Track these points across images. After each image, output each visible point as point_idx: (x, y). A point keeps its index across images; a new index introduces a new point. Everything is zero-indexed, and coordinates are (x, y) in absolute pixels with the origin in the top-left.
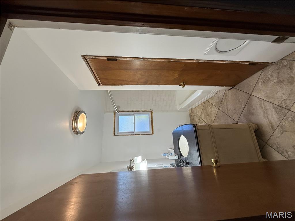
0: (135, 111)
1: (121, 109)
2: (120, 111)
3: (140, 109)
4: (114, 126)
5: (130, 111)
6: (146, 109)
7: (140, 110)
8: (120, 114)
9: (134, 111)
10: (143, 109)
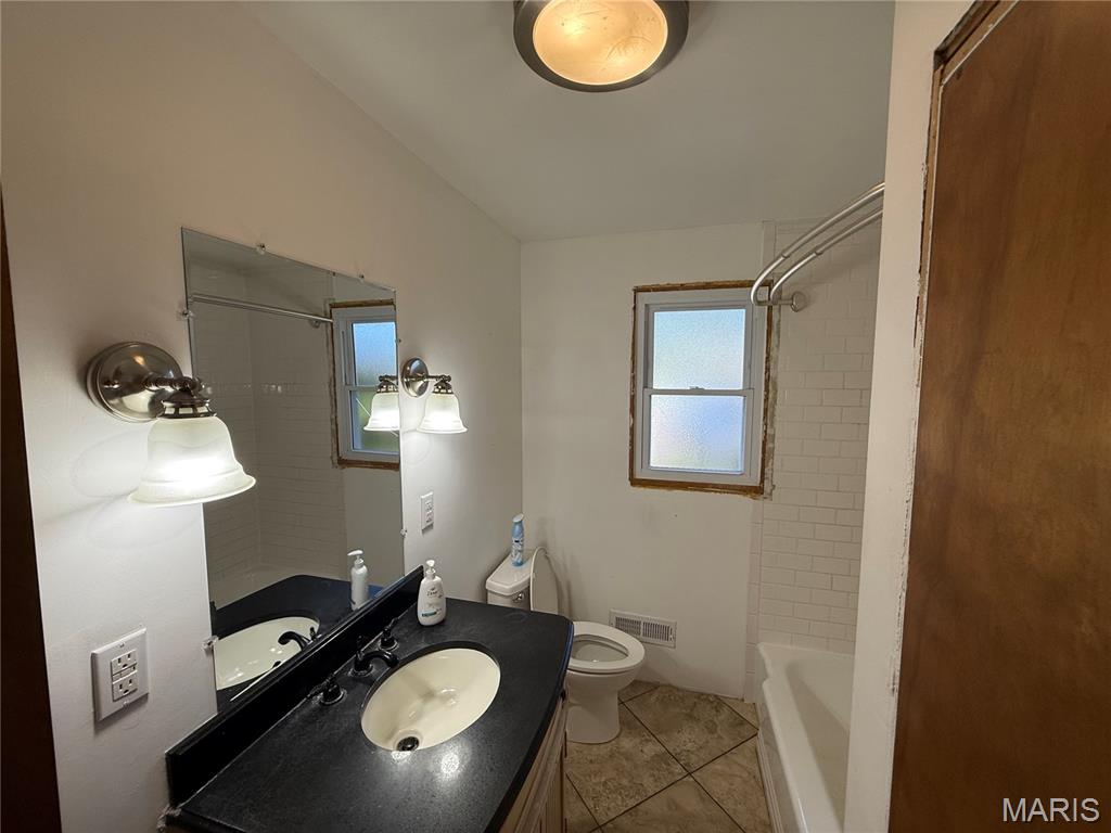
0: (766, 400)
1: (785, 316)
2: (775, 313)
3: (780, 428)
4: (683, 287)
5: (768, 369)
6: (776, 462)
7: (777, 425)
8: (756, 316)
9: (767, 390)
10: (779, 446)
